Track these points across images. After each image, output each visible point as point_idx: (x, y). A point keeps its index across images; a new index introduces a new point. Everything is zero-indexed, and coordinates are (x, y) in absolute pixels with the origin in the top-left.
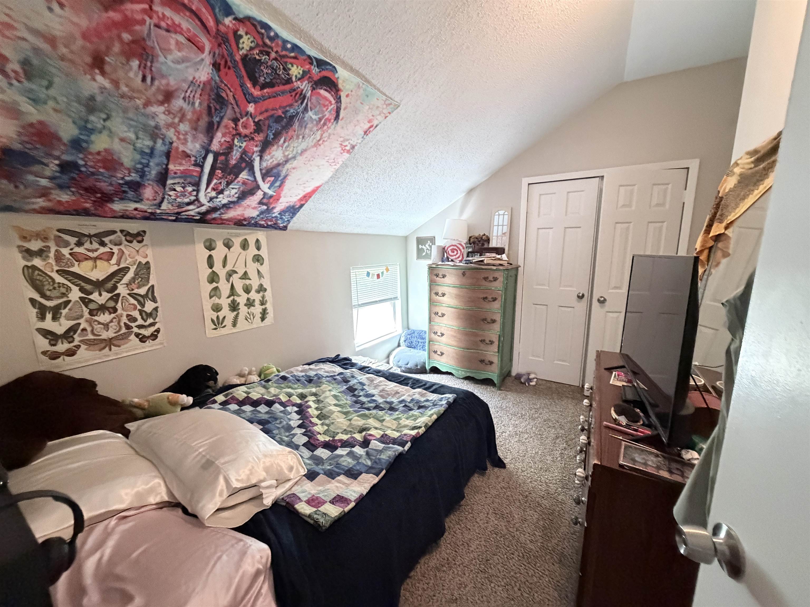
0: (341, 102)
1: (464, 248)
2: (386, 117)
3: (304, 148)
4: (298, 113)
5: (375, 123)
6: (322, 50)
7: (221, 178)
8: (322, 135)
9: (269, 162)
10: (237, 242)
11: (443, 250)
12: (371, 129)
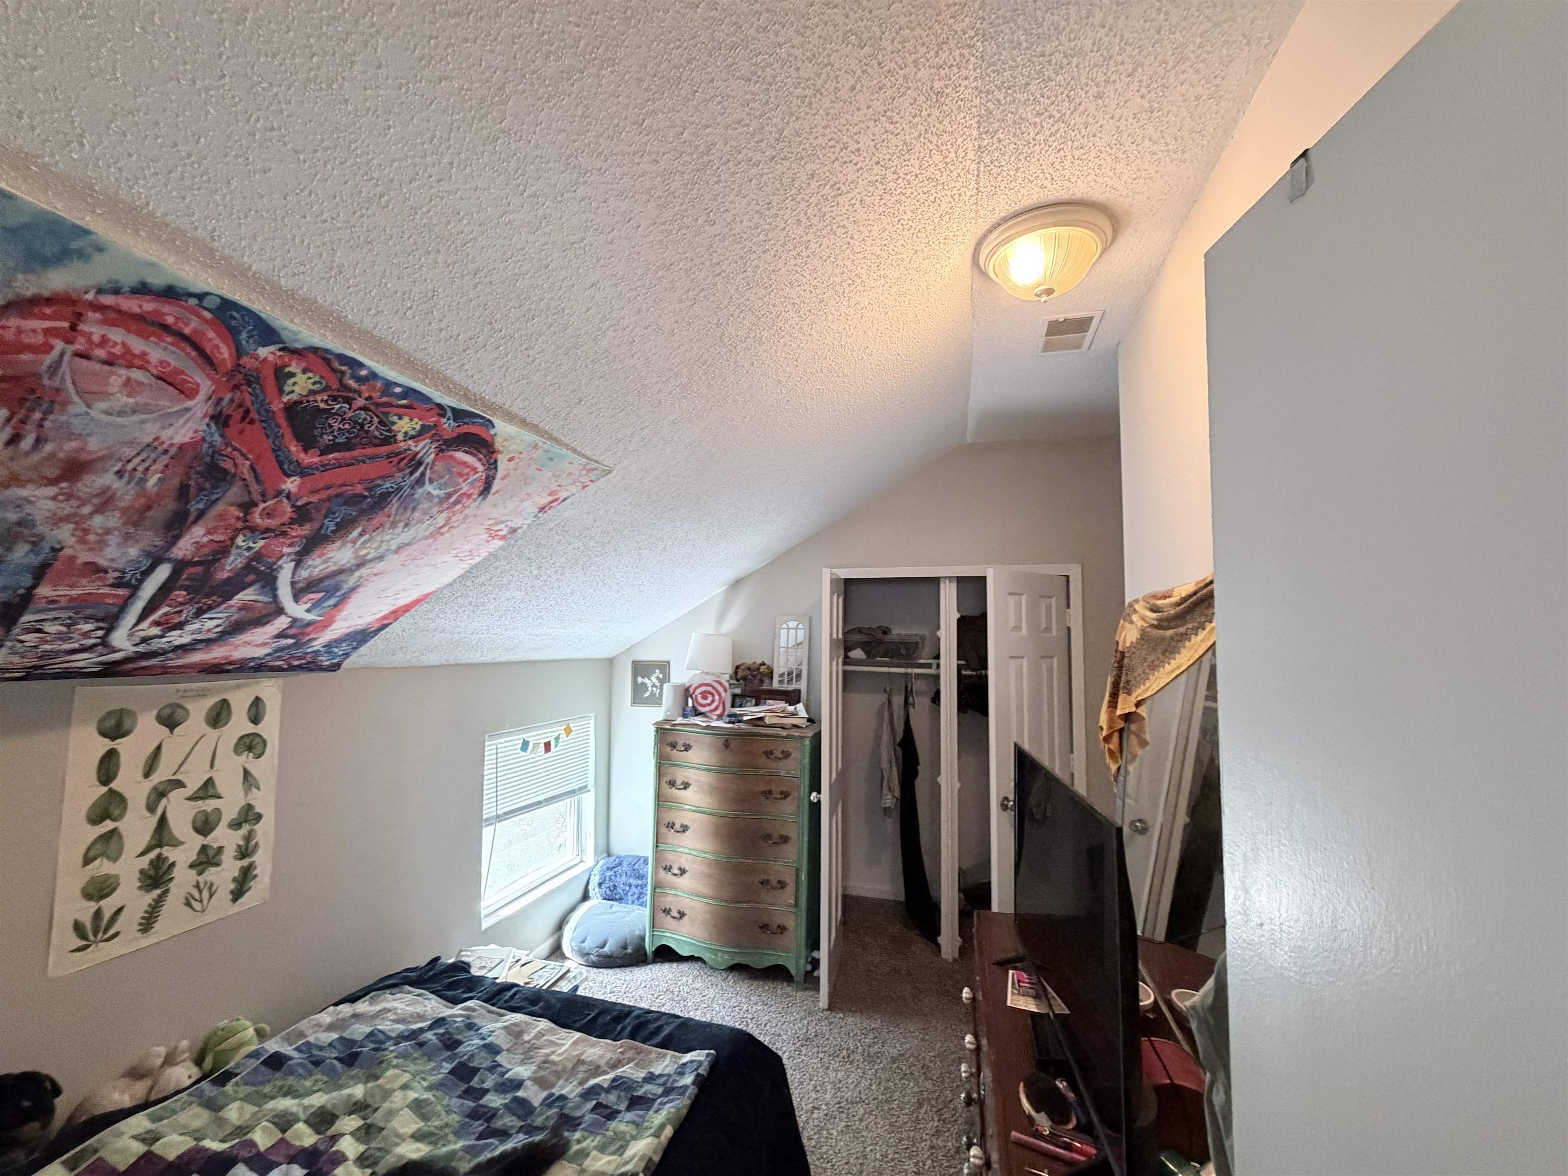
0: (496, 468)
1: (725, 691)
2: (584, 487)
3: (406, 542)
4: (399, 489)
5: (563, 495)
6: (466, 395)
7: (181, 604)
8: (449, 519)
9: (317, 570)
10: (198, 710)
11: (687, 692)
12: (554, 504)
